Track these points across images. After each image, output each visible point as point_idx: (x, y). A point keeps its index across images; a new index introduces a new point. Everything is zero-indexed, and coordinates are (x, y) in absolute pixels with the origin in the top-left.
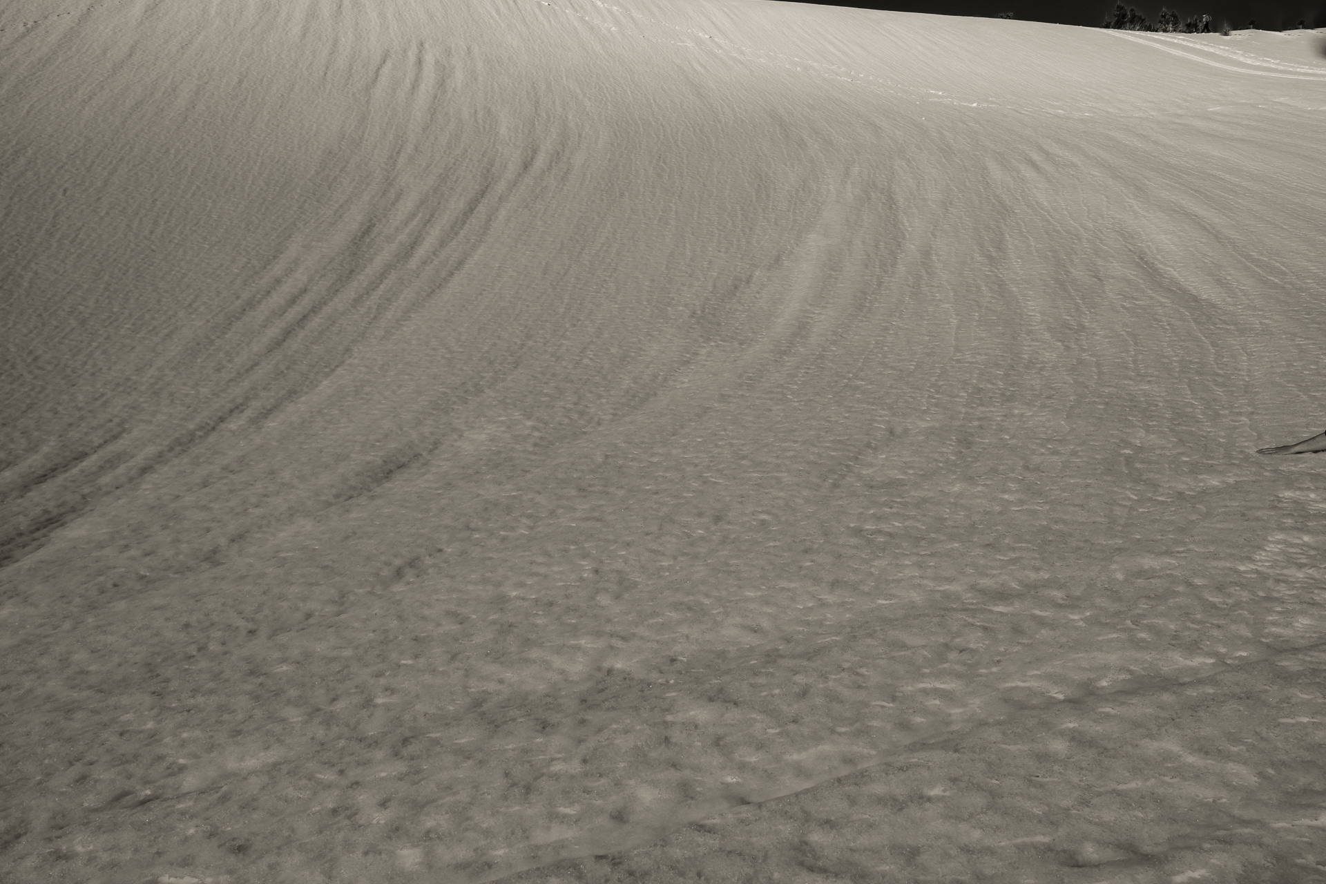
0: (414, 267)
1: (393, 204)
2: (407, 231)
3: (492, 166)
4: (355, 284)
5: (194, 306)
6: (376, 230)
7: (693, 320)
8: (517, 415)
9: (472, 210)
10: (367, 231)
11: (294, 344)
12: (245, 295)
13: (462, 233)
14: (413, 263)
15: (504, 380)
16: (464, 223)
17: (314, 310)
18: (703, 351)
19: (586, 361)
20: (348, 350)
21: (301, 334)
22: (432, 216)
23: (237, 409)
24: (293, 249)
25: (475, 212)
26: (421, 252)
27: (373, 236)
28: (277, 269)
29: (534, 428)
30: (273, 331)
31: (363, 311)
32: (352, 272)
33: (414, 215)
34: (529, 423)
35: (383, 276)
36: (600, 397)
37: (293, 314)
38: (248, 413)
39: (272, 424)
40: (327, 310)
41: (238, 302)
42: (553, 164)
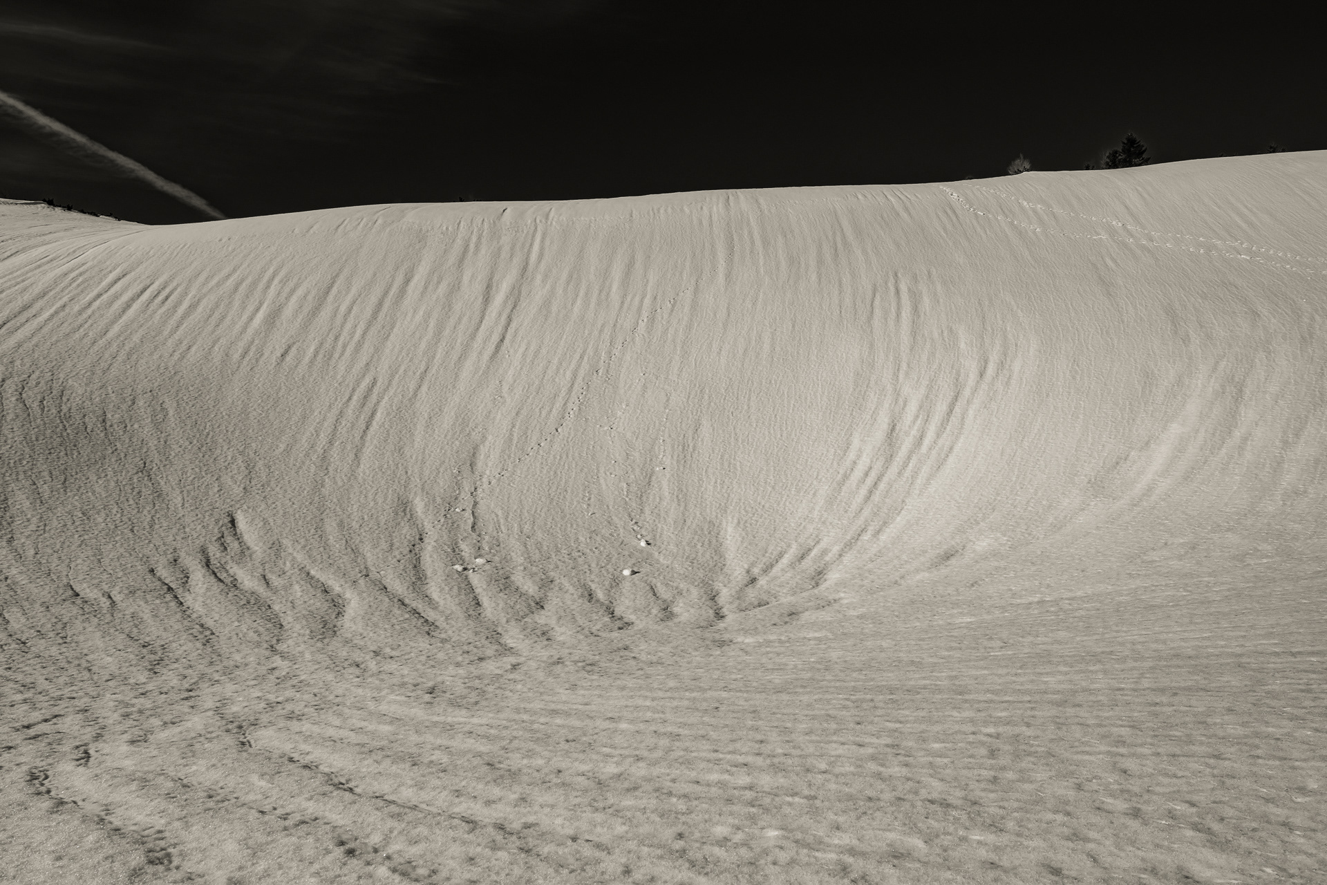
0: (925, 452)
1: (903, 409)
2: (916, 428)
3: (959, 376)
4: (895, 463)
5: (819, 477)
6: (897, 428)
7: (1089, 485)
8: (999, 535)
9: (951, 411)
10: (893, 429)
11: (876, 497)
12: (842, 472)
13: (948, 428)
14: (924, 449)
15: (988, 518)
16: (948, 421)
17: (879, 479)
18: (1093, 503)
19: (1030, 508)
20: (903, 501)
21: (878, 493)
22: (928, 416)
23: (864, 530)
24: (856, 442)
25: (954, 412)
26: (927, 442)
27: (897, 432)
28: (852, 455)
29: (1008, 541)
30: (863, 491)
31: (904, 479)
32: (891, 456)
33: (918, 416)
34: (1005, 538)
35: (909, 458)
36: (1038, 527)
37: (870, 481)
38: (869, 533)
39: (883, 537)
40: (885, 479)
41: (840, 476)
42: (1000, 372)
